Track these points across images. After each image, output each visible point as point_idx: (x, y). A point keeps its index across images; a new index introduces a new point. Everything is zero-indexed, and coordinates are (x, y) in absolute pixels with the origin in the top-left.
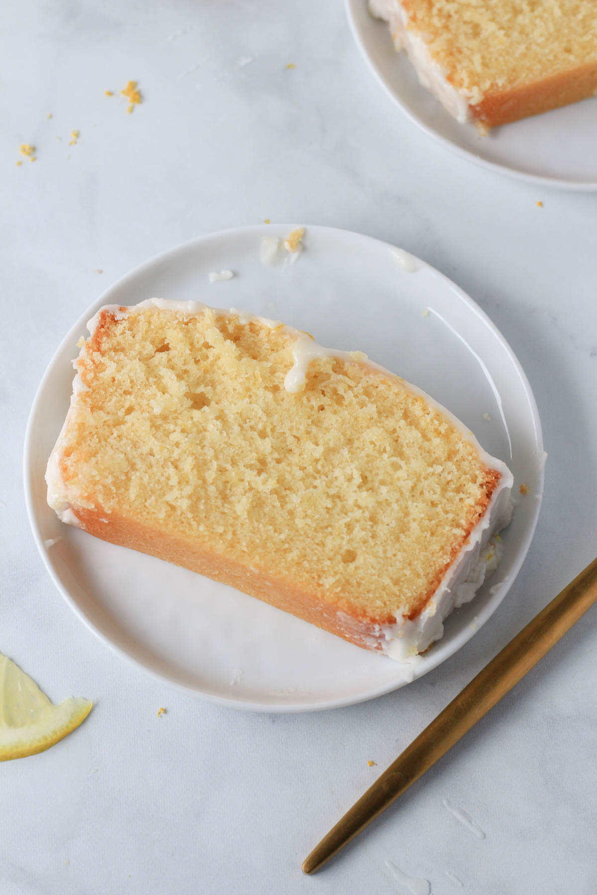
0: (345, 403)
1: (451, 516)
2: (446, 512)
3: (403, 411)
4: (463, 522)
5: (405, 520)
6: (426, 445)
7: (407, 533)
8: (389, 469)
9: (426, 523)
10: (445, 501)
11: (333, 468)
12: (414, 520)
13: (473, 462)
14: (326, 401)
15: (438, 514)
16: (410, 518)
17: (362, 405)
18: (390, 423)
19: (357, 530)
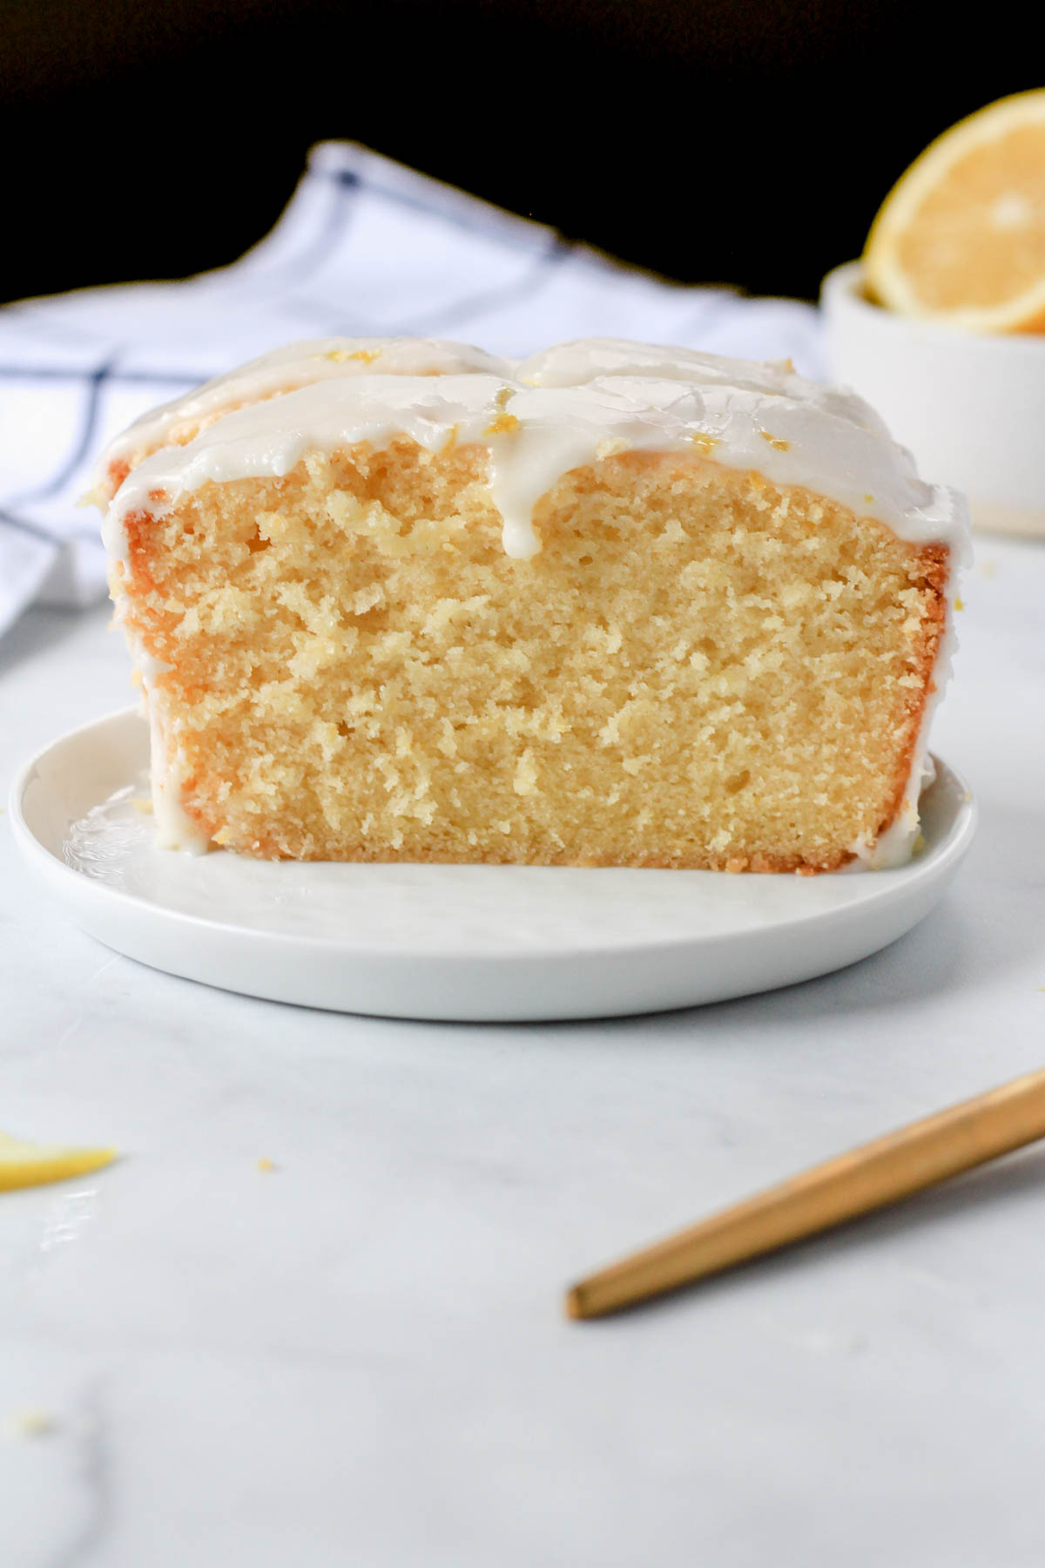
0: (624, 534)
1: (887, 657)
2: (878, 651)
3: (731, 509)
4: (912, 660)
5: (811, 687)
6: (796, 552)
7: (820, 707)
8: (748, 619)
9: (850, 683)
10: (866, 633)
11: (650, 650)
12: (826, 683)
13: (891, 548)
14: (588, 547)
15: (863, 661)
16: (818, 682)
17: (658, 529)
18: (718, 541)
19: (734, 737)
